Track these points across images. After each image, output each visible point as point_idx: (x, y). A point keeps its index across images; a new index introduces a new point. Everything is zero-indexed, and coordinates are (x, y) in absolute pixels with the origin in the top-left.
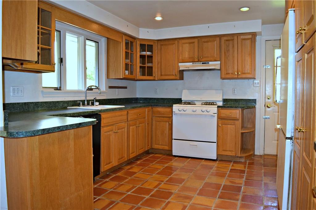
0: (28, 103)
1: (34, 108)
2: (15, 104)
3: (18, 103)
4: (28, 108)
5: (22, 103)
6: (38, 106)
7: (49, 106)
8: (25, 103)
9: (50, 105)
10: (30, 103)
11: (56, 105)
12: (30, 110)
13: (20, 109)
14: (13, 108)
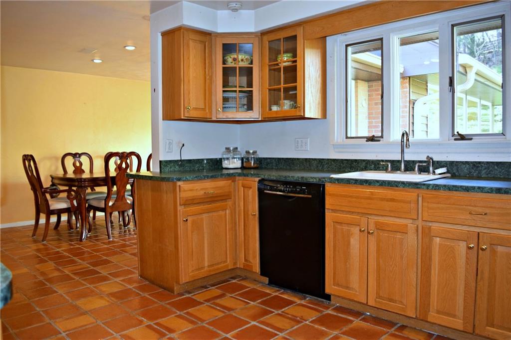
0: (309, 159)
1: (317, 167)
2: (295, 159)
3: (298, 159)
4: (310, 165)
5: (303, 159)
6: (323, 165)
7: (340, 166)
8: (306, 159)
9: (342, 165)
10: (312, 159)
11: (353, 165)
12: (312, 168)
13: (300, 166)
14: (293, 164)
